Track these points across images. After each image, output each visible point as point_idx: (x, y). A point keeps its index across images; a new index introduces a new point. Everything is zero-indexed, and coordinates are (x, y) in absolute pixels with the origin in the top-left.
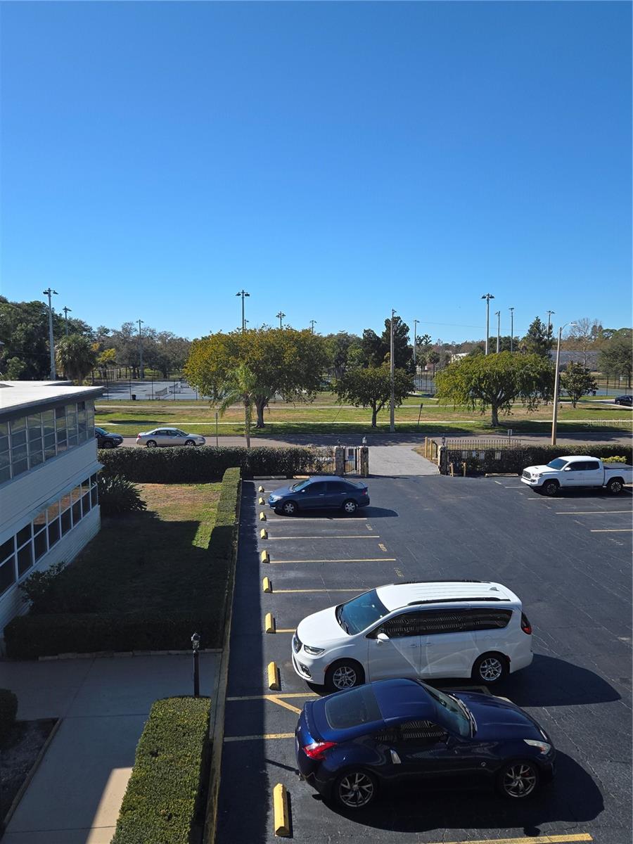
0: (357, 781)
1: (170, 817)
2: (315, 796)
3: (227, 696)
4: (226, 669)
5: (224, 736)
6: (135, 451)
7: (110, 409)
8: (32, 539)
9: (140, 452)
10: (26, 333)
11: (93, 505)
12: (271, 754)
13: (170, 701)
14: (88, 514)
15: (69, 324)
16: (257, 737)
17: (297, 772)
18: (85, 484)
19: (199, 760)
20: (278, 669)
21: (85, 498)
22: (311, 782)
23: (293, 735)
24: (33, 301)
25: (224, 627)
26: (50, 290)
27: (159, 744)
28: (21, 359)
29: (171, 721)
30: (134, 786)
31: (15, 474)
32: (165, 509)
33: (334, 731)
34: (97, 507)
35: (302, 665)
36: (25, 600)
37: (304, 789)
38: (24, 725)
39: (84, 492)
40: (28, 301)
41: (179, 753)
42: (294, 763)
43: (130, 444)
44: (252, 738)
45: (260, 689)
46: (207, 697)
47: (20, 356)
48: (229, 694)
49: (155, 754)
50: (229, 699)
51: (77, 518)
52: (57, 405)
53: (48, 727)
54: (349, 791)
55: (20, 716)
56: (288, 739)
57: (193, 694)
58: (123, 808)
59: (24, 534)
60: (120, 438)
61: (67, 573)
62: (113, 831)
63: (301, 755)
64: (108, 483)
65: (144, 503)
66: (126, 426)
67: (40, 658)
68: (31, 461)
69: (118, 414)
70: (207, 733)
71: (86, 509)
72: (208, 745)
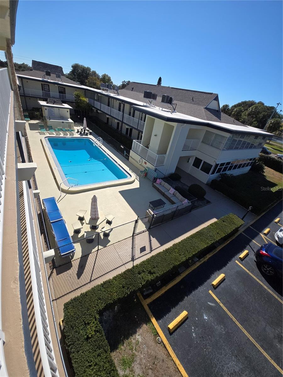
0: (270, 268)
1: (218, 233)
2: (255, 261)
3: (250, 226)
4: (255, 221)
5: (243, 232)
6: (272, 158)
7: (274, 144)
8: (229, 166)
9: (274, 158)
10: (263, 116)
11: (250, 166)
12: (251, 244)
13: (235, 215)
14: (247, 167)
15: (279, 116)
16: (250, 239)
17: (255, 253)
18: (251, 160)
19: (232, 230)
20: (270, 232)
21: (249, 163)
22: (256, 257)
23: (260, 246)
24: (272, 106)
25: (262, 213)
26: (279, 103)
27: (226, 221)
28: (257, 123)
29: (232, 219)
30: (215, 223)
31: (234, 149)
32: (269, 177)
33: (273, 254)
34: (251, 167)
35: (278, 235)
36: (220, 178)
37: (253, 257)
38: (205, 199)
39: (249, 161)
40: (270, 106)
41: (229, 226)
42: (255, 251)
43: (272, 156)
44: (249, 238)
45: (261, 231)
46: (244, 221)
47: (258, 121)
48: (251, 225)
49: (224, 221)
50: (250, 227)
51: (243, 166)
52: (256, 135)
53: (208, 202)
54: (265, 268)
55: (205, 197)
56: (259, 246)
57: (242, 218)
58: (211, 224)
59: (228, 163)
60: (271, 153)
61: (232, 177)
62: (206, 226)
63: (258, 251)
64: (257, 162)
65: (264, 172)
66: (275, 151)
67: (215, 190)
68: (235, 147)
69: (275, 146)
70: (239, 228)
71: (247, 166)
72: (236, 230)
